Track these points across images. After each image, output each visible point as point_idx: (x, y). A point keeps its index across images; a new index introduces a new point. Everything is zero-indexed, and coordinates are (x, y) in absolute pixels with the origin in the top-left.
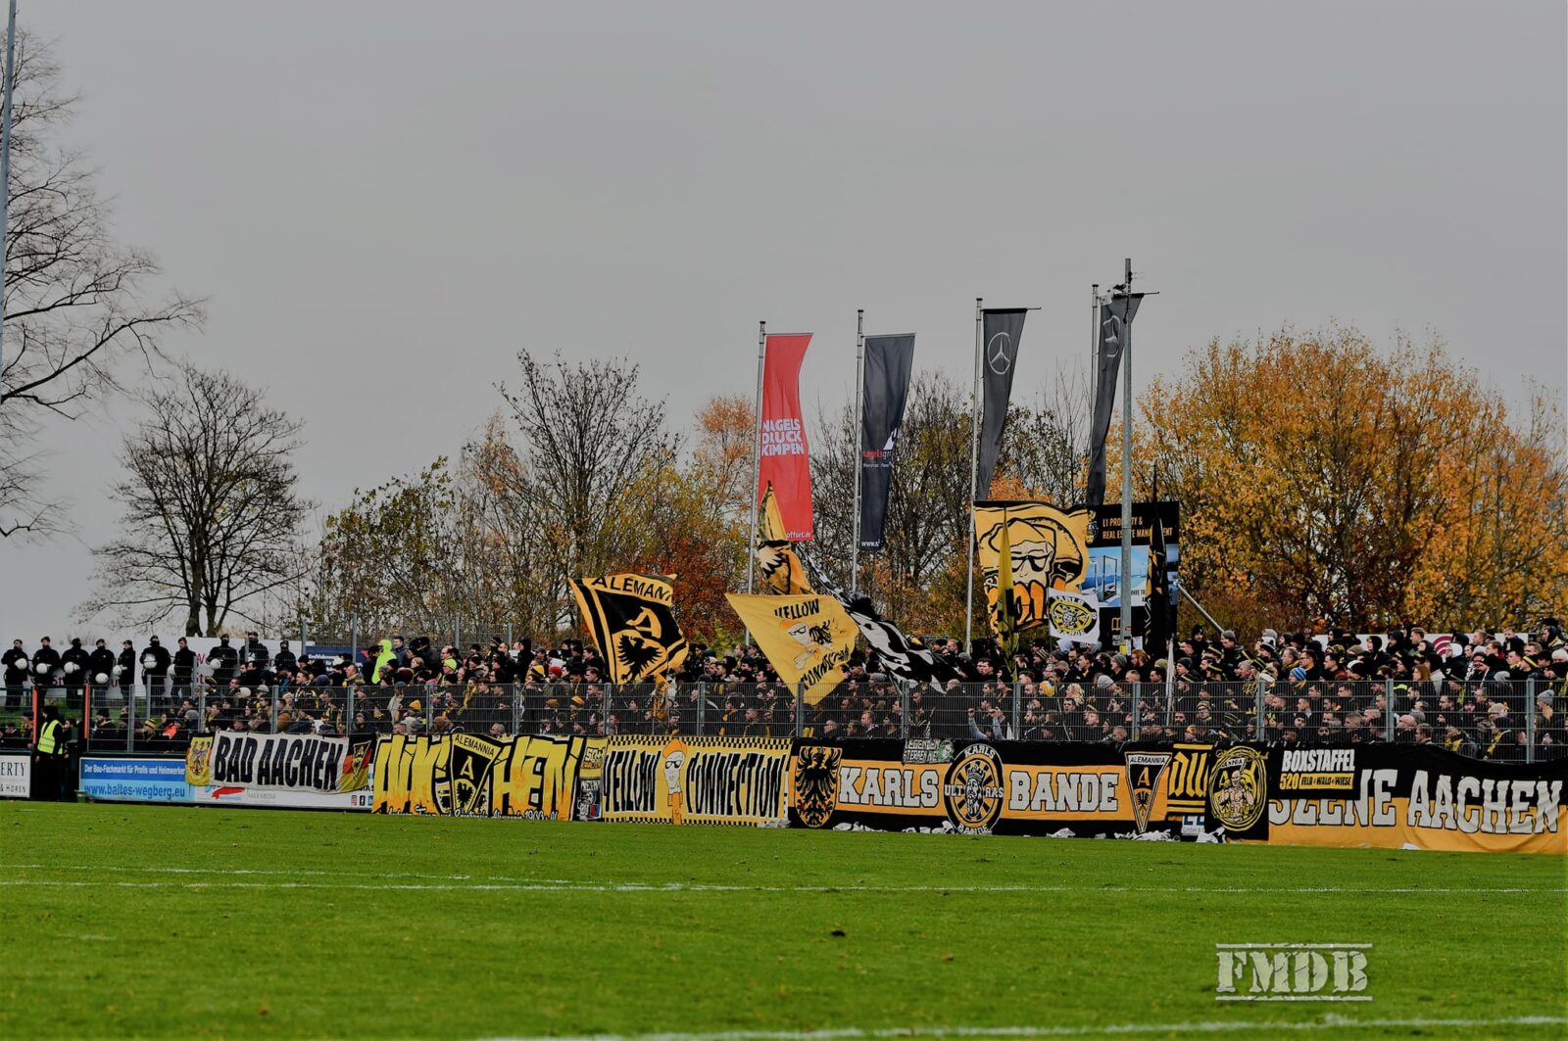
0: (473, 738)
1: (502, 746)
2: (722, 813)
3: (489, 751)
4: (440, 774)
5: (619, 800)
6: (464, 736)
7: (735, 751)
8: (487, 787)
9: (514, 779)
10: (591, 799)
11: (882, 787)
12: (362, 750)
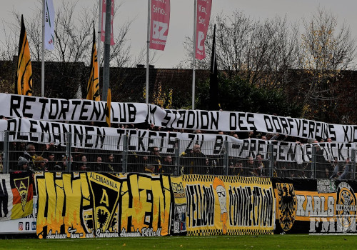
0: (101, 176)
1: (121, 181)
2: (247, 225)
3: (115, 186)
4: (86, 203)
5: (196, 219)
6: (96, 174)
7: (248, 186)
8: (117, 212)
9: (135, 206)
10: (180, 218)
11: (313, 206)
12: (23, 184)
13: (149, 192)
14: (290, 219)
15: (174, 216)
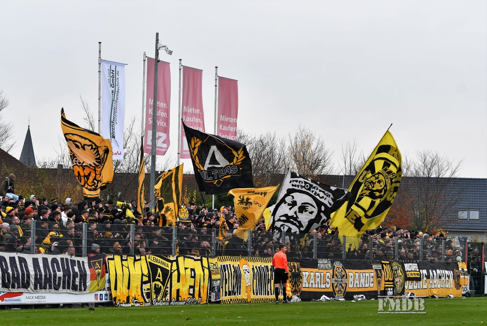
0: (157, 258)
1: (172, 262)
2: (265, 295)
3: (167, 266)
4: (145, 279)
5: (227, 291)
6: (153, 256)
7: (266, 264)
8: (169, 286)
9: (182, 281)
10: (216, 290)
11: (315, 280)
12: (98, 265)
13: (193, 270)
14: (298, 290)
15: (212, 289)
